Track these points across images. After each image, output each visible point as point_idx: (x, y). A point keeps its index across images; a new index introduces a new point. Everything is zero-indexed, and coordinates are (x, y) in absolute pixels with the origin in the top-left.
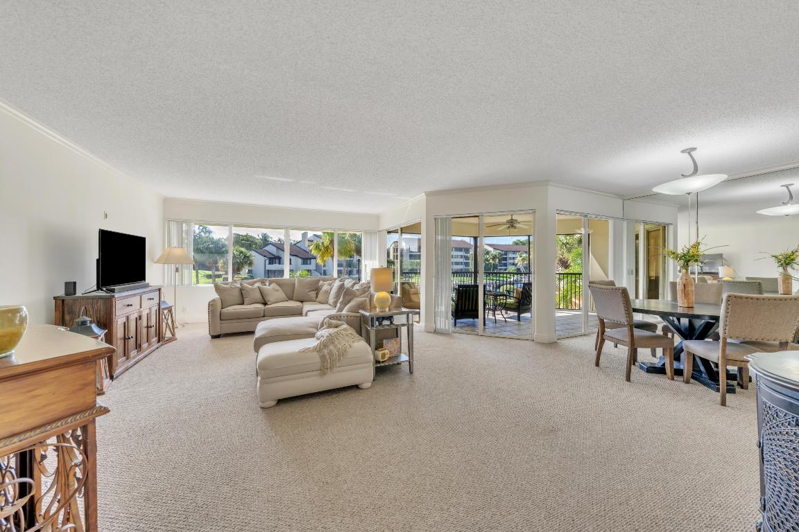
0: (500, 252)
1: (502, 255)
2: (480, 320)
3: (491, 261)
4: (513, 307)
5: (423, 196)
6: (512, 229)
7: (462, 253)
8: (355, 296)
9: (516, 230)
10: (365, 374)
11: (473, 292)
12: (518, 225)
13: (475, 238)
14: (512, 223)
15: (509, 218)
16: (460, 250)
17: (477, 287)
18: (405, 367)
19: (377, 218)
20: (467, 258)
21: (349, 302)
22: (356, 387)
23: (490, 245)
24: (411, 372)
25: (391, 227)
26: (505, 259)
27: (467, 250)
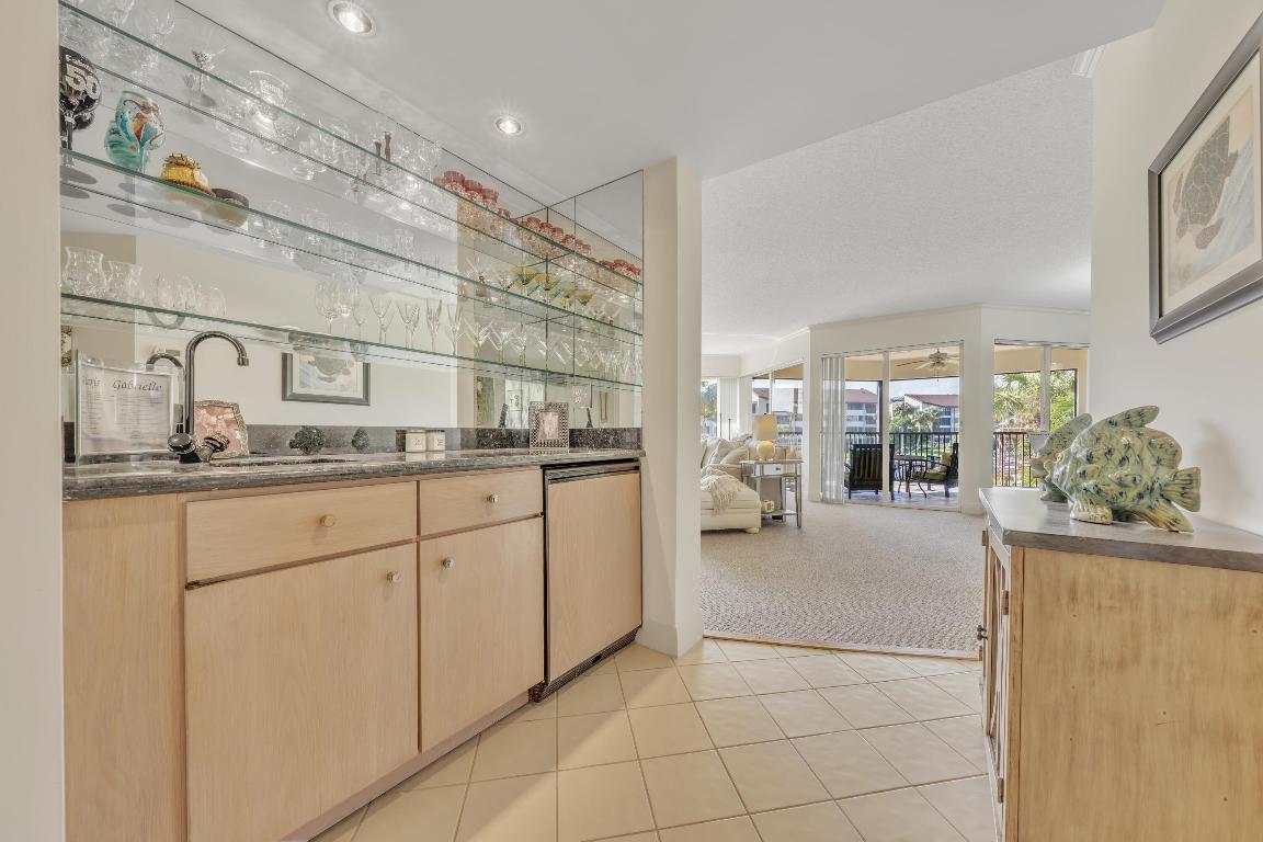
0: (935, 407)
1: (940, 414)
2: (885, 492)
3: (918, 425)
4: (937, 478)
5: (806, 330)
6: (938, 368)
7: (862, 412)
8: (732, 449)
9: (944, 369)
10: (752, 519)
12: (946, 361)
13: (881, 382)
14: (938, 359)
15: (933, 351)
16: (858, 406)
17: (880, 446)
18: (791, 520)
19: (738, 360)
20: (870, 420)
21: (726, 454)
22: (742, 531)
23: (917, 397)
24: (799, 526)
25: (758, 370)
26: (947, 422)
27: (870, 407)
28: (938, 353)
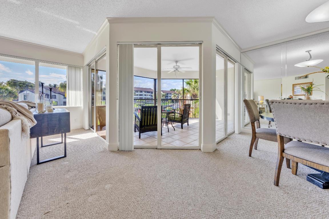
0: (165, 93)
2: (158, 132)
11: (153, 111)
26: (167, 97)
28: (176, 65)
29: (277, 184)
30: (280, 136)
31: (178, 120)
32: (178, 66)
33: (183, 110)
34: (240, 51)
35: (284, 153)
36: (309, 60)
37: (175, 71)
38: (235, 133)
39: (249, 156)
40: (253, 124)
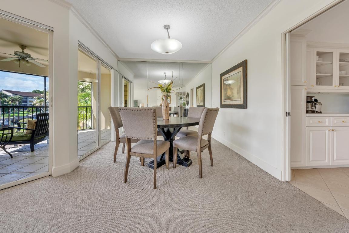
0: (19, 96)
1: (22, 99)
26: (26, 102)
28: (23, 52)
29: (126, 181)
30: (128, 138)
31: (24, 139)
32: (26, 54)
33: (35, 123)
34: (117, 59)
35: (130, 152)
36: (165, 79)
37: (19, 60)
38: (112, 141)
39: (114, 162)
40: (117, 130)
